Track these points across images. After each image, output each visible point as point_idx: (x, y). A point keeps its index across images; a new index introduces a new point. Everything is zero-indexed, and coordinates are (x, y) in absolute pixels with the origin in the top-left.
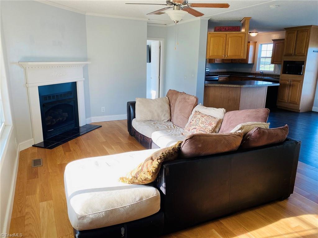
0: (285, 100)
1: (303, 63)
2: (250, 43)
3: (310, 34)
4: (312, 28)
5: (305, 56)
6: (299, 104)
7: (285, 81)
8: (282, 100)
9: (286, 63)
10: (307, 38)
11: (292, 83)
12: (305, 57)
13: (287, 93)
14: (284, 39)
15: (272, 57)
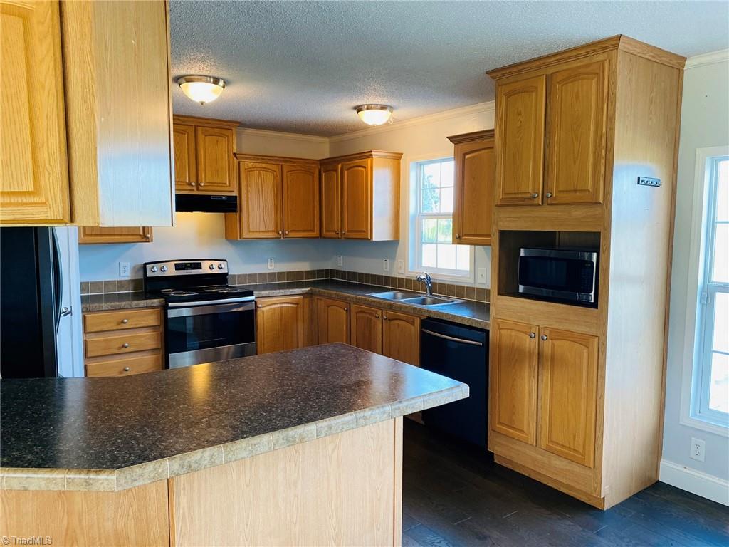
0: (525, 430)
1: (595, 242)
2: (375, 159)
3: (612, 83)
4: (620, 53)
5: (600, 203)
6: (596, 467)
7: (513, 333)
8: (512, 428)
9: (509, 241)
10: (599, 109)
11: (548, 346)
12: (598, 210)
13: (530, 394)
14: (493, 130)
15: (454, 216)
